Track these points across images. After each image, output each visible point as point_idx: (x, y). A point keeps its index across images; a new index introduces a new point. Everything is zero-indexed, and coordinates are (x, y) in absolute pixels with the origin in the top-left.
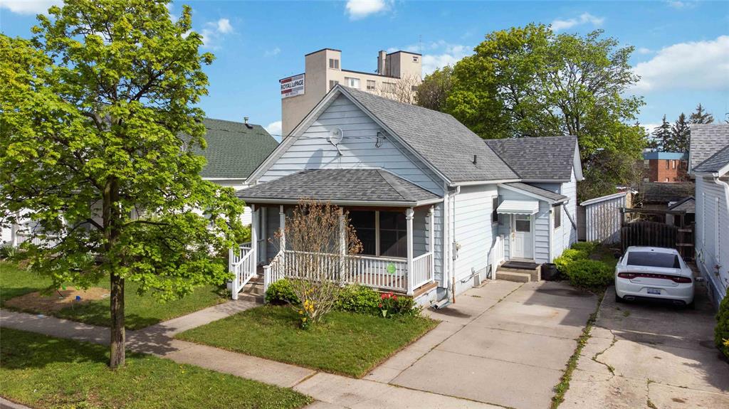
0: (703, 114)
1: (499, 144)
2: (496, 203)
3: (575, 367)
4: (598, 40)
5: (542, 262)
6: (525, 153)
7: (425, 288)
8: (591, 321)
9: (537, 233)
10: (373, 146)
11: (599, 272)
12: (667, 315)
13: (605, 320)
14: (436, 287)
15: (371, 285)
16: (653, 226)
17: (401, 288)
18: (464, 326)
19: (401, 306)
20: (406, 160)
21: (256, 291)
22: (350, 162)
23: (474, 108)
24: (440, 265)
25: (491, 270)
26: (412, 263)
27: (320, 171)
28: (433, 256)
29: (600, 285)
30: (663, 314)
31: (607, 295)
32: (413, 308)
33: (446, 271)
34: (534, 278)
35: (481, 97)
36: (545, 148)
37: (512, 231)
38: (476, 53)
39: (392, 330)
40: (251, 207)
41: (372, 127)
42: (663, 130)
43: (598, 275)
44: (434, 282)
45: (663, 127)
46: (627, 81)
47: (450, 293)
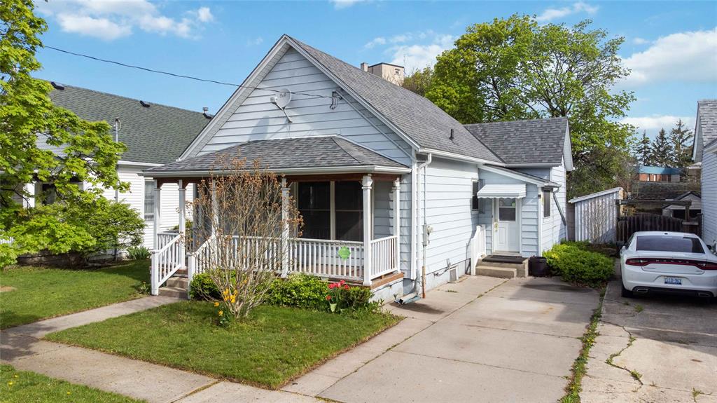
0: (682, 129)
1: (480, 129)
2: (476, 187)
3: (584, 373)
4: (585, 31)
5: (529, 256)
6: (509, 137)
7: (389, 277)
8: (595, 317)
9: (525, 222)
10: (327, 109)
11: (598, 264)
12: (689, 310)
13: (613, 316)
14: (402, 279)
15: (319, 274)
16: (653, 219)
17: (355, 278)
18: (434, 323)
19: (353, 299)
20: (367, 124)
21: (182, 285)
22: (301, 130)
23: (454, 103)
24: (407, 251)
25: (470, 265)
26: (370, 245)
27: (264, 142)
28: (398, 239)
29: (599, 279)
30: (685, 309)
31: (610, 289)
32: (370, 301)
33: (414, 258)
34: (521, 274)
35: (462, 92)
36: (531, 131)
37: (495, 221)
38: (456, 47)
39: (339, 327)
40: (178, 182)
41: (325, 86)
42: (643, 146)
43: (597, 268)
44: (400, 272)
45: (643, 142)
46: (616, 76)
47: (419, 286)
